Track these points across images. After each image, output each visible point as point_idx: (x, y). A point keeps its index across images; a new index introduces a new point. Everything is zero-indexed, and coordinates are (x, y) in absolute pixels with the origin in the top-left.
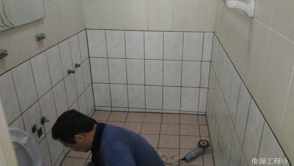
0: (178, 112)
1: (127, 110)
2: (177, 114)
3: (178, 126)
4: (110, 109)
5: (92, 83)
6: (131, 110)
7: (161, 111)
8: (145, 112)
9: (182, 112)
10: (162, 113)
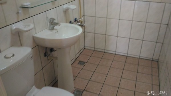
0: (139, 57)
1: (104, 51)
2: (137, 58)
3: (137, 66)
4: (93, 49)
5: (84, 32)
6: (106, 51)
7: (126, 55)
8: (115, 54)
9: (140, 57)
10: (127, 56)
